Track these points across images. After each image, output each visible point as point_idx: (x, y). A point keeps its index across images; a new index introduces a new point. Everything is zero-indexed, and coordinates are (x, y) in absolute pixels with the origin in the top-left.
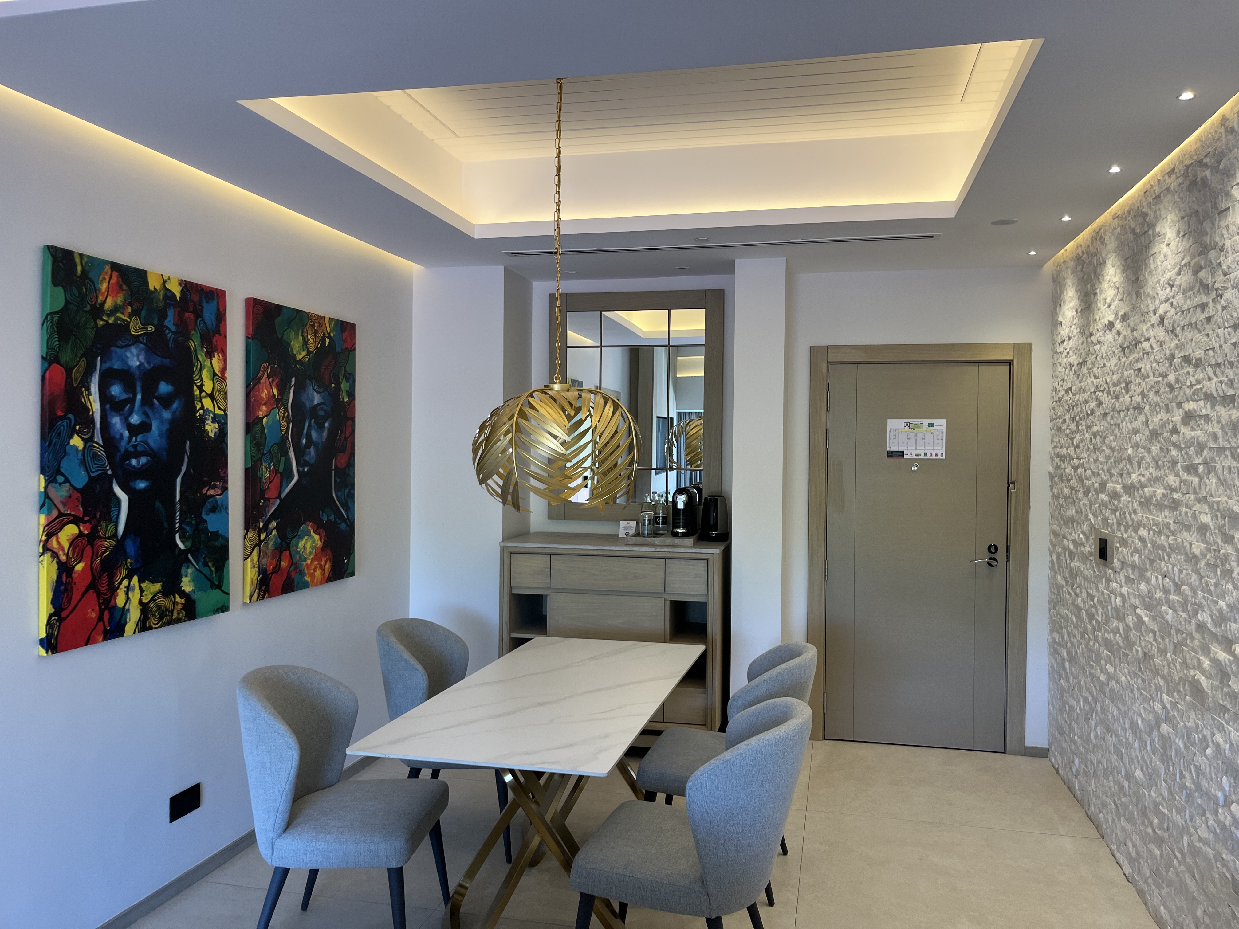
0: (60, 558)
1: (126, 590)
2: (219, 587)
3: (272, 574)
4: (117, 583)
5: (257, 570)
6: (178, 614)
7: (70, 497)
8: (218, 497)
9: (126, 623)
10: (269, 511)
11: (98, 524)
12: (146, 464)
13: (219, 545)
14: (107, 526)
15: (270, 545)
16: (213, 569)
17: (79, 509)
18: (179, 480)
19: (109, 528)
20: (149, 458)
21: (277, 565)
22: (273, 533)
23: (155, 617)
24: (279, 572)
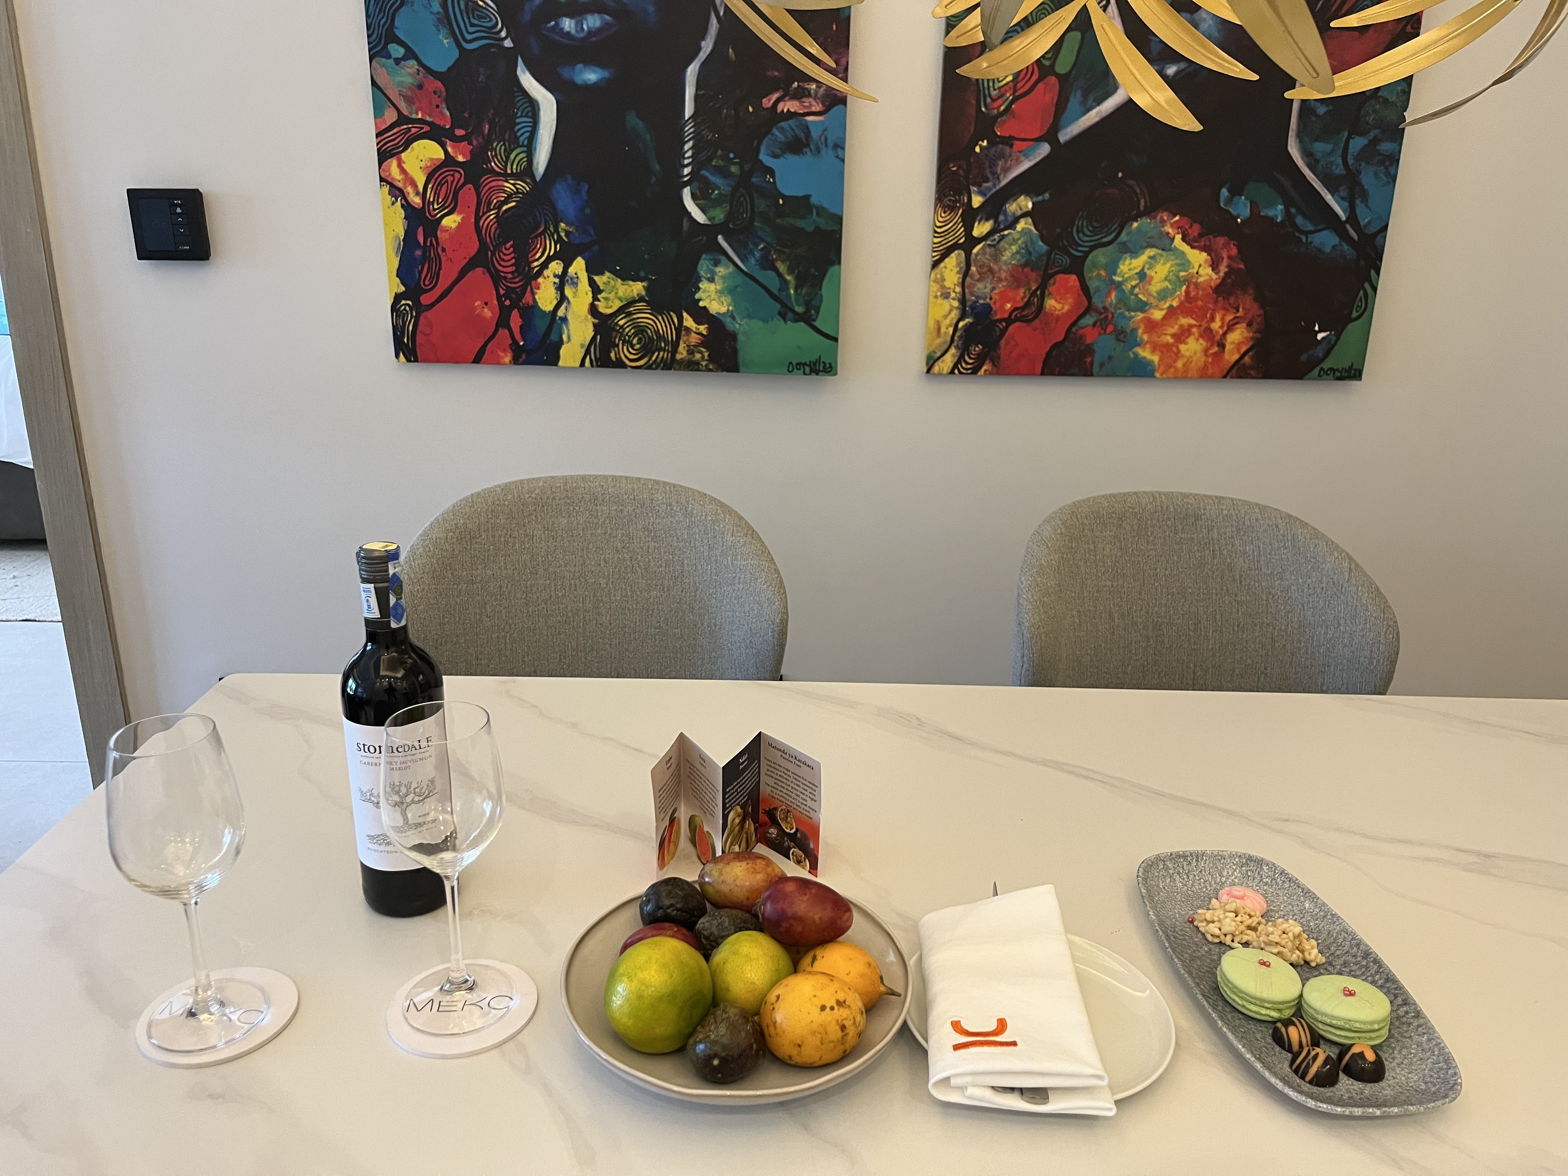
0: (409, 199)
1: (557, 280)
2: (807, 319)
3: (1009, 321)
4: (536, 264)
5: (956, 304)
6: (691, 352)
7: (420, 87)
8: (810, 118)
9: (561, 343)
10: (1006, 170)
11: (488, 144)
12: (600, 30)
13: (810, 229)
14: (508, 153)
15: (1006, 256)
16: (788, 278)
17: (443, 114)
18: (692, 72)
19: (512, 157)
20: (607, 17)
21: (1028, 304)
22: (1020, 226)
23: (632, 346)
24: (1036, 323)
